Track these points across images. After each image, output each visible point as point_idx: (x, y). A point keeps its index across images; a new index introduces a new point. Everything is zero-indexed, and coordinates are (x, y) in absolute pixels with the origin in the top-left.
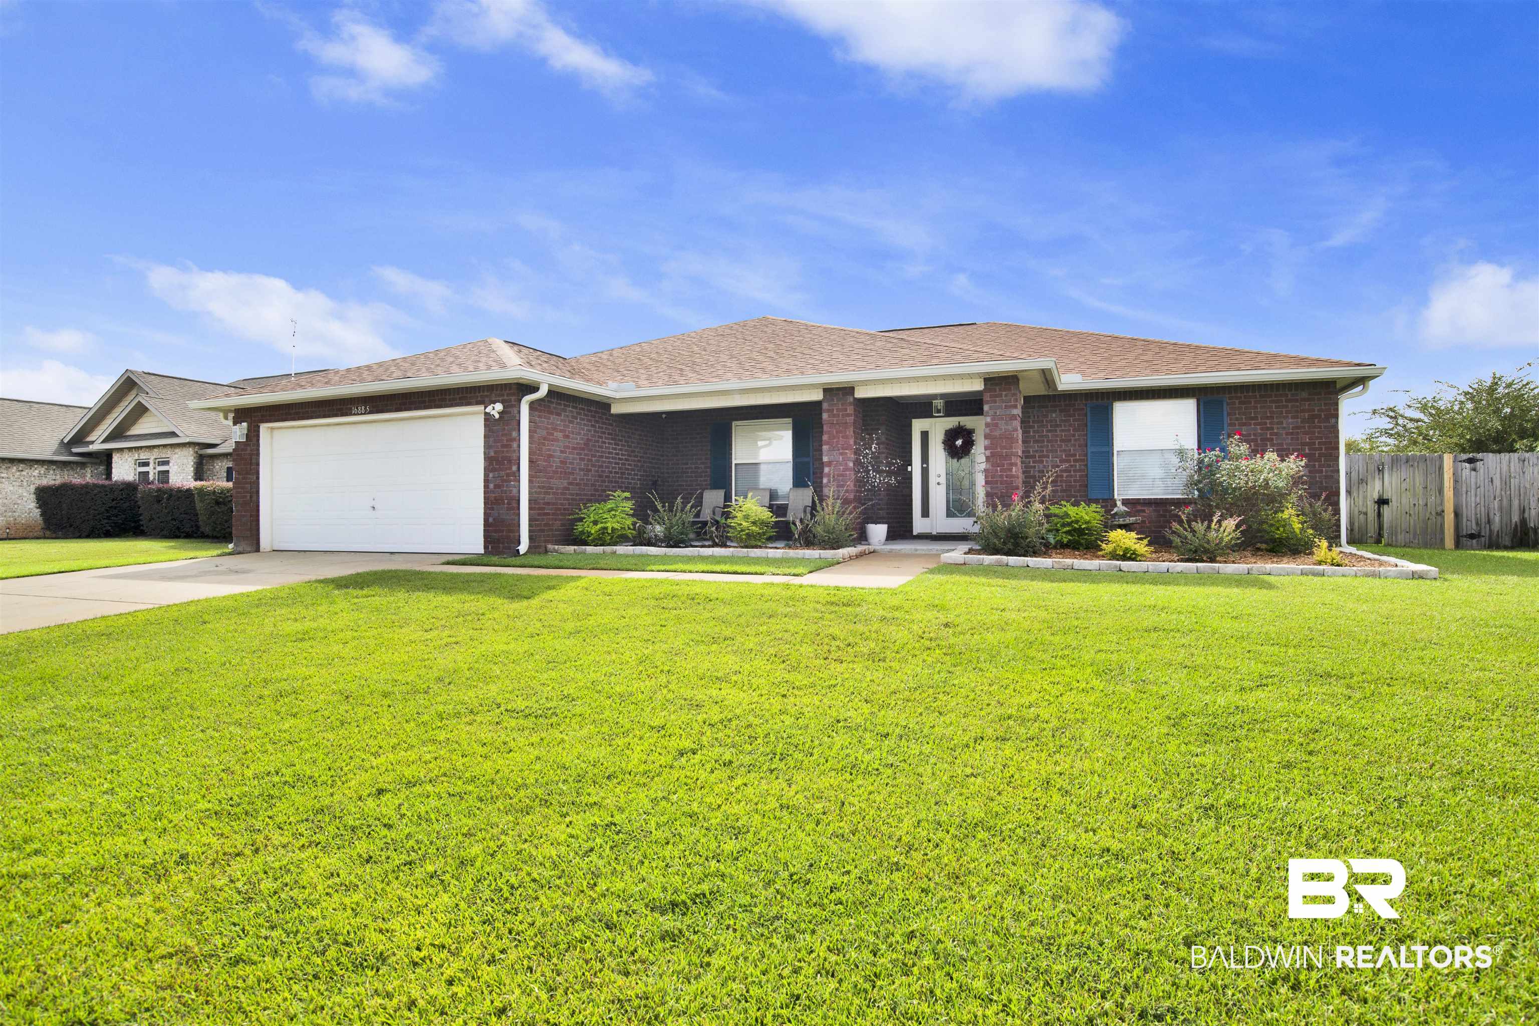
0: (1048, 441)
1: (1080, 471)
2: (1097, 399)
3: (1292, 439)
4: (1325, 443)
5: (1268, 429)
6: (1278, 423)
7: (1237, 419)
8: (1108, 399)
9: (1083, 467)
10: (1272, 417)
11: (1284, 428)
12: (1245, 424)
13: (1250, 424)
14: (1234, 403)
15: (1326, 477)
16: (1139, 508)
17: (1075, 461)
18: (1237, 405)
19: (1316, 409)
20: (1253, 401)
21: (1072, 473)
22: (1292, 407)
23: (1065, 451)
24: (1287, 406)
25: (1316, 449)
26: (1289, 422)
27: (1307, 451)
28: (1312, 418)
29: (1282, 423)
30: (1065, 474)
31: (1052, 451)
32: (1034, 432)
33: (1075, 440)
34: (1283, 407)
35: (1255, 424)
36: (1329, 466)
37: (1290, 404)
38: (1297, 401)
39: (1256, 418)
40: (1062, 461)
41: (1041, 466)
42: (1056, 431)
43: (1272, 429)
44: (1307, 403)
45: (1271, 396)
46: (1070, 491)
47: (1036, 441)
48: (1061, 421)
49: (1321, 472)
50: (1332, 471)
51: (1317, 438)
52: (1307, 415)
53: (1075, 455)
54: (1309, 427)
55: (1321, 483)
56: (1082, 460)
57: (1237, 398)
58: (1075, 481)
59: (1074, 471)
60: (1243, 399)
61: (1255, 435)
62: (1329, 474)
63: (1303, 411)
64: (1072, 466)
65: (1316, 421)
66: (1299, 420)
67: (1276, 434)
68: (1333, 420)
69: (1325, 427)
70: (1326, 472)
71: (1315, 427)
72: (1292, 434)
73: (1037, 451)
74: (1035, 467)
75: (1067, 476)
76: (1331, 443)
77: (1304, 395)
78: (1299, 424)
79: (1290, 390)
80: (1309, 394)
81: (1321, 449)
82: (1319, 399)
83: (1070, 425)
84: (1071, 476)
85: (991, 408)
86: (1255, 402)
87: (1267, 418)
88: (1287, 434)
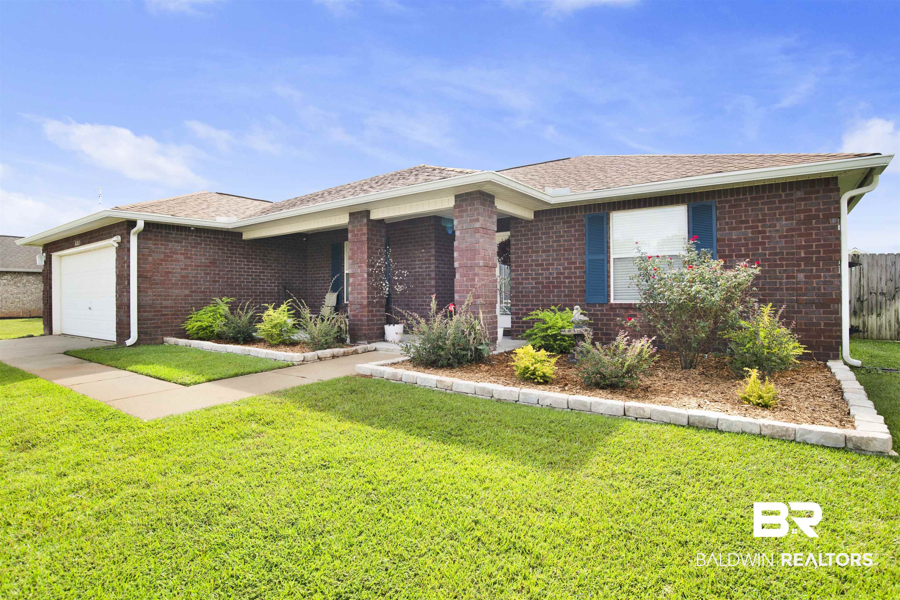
0: (554, 250)
1: (579, 277)
2: (595, 211)
3: (786, 242)
4: (823, 246)
5: (760, 232)
6: (770, 226)
7: (727, 224)
8: (604, 209)
9: (582, 274)
10: (764, 220)
11: (777, 231)
12: (735, 229)
13: (741, 228)
14: (724, 207)
15: (825, 283)
16: (631, 312)
17: (576, 268)
18: (727, 209)
19: (813, 209)
20: (743, 204)
21: (573, 279)
22: (787, 207)
23: (567, 259)
24: (780, 208)
25: (813, 253)
26: (783, 224)
27: (803, 255)
28: (808, 220)
29: (775, 226)
30: (567, 281)
31: (556, 260)
32: (542, 243)
33: (576, 249)
34: (777, 208)
35: (746, 228)
36: (829, 270)
37: (784, 206)
38: (791, 201)
39: (747, 222)
40: (565, 269)
41: (547, 272)
42: (560, 241)
43: (764, 232)
44: (803, 203)
45: (763, 197)
46: (572, 296)
47: (544, 251)
48: (565, 232)
49: (819, 277)
50: (832, 276)
51: (814, 240)
52: (802, 216)
53: (576, 263)
54: (805, 229)
55: (819, 289)
56: (582, 268)
57: (727, 202)
58: (576, 287)
59: (575, 278)
60: (733, 203)
61: (745, 239)
62: (828, 279)
63: (798, 212)
64: (573, 273)
65: (814, 221)
66: (794, 222)
67: (769, 237)
68: (834, 220)
69: (824, 228)
70: (825, 277)
71: (812, 229)
72: (786, 237)
73: (544, 260)
74: (542, 274)
75: (569, 282)
76: (830, 245)
77: (799, 194)
78: (794, 226)
79: (784, 190)
80: (805, 194)
81: (819, 252)
82: (816, 198)
83: (572, 236)
84: (572, 282)
85: (459, 223)
86: (746, 205)
87: (759, 221)
88: (780, 237)
